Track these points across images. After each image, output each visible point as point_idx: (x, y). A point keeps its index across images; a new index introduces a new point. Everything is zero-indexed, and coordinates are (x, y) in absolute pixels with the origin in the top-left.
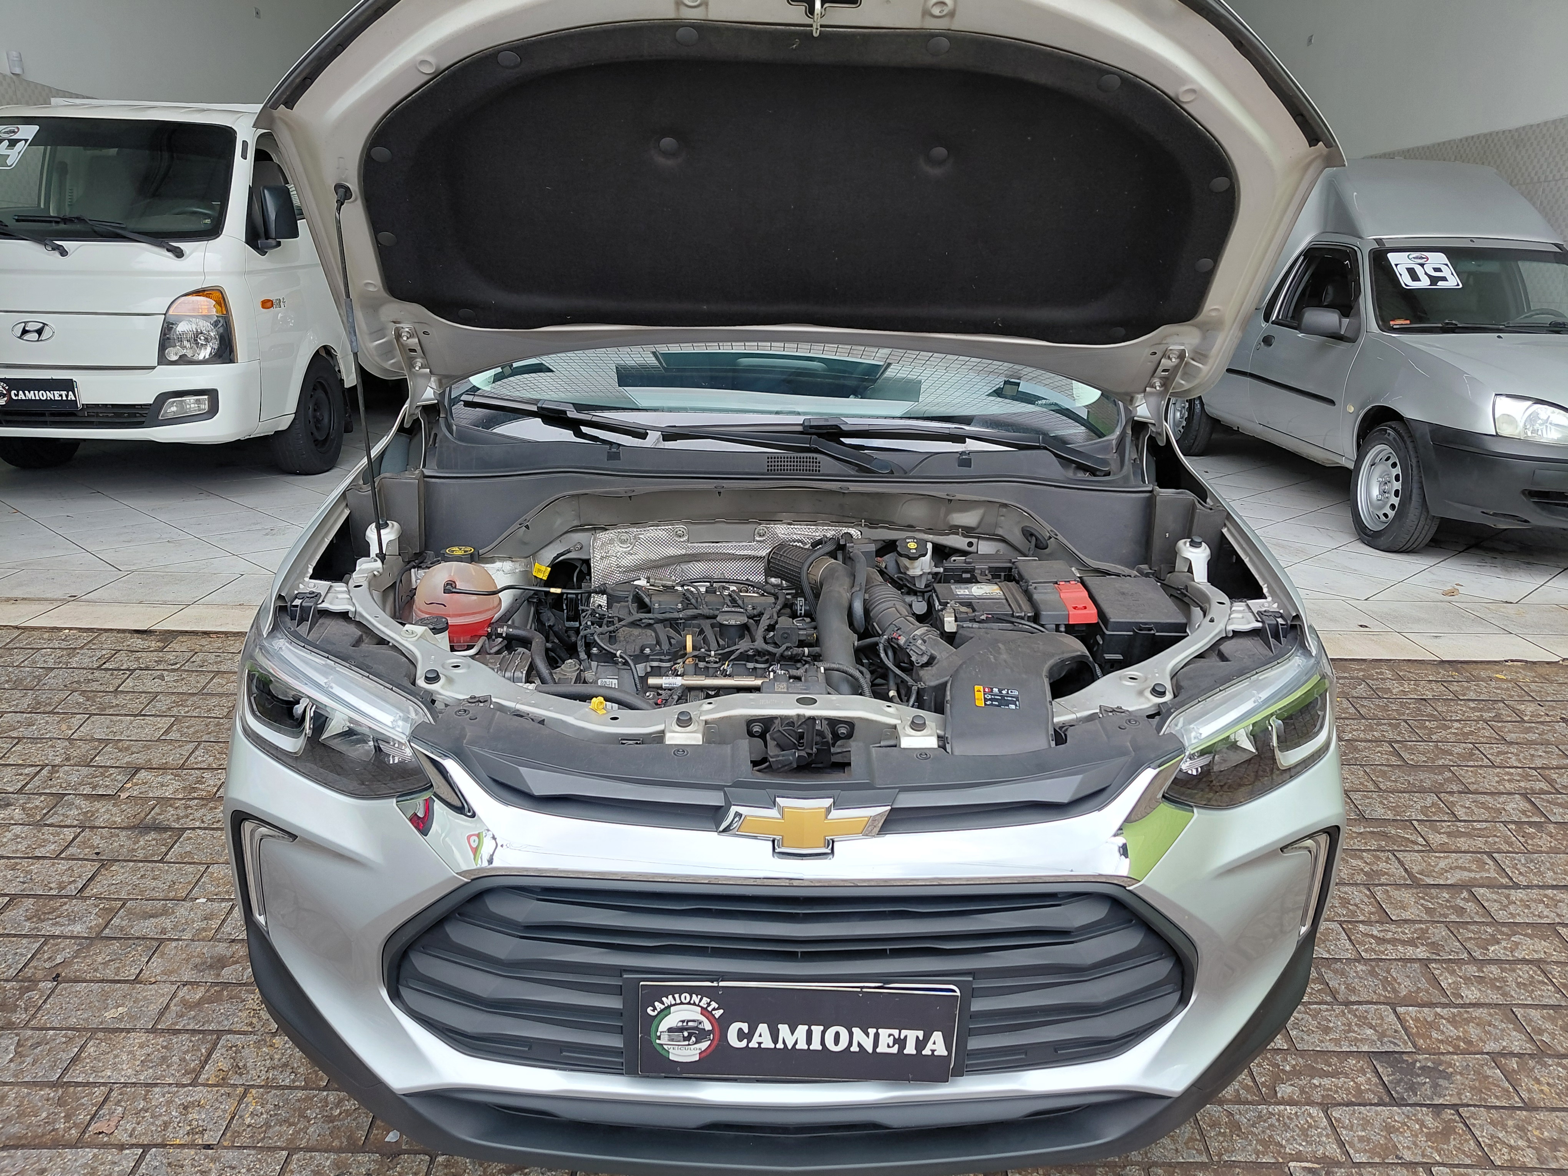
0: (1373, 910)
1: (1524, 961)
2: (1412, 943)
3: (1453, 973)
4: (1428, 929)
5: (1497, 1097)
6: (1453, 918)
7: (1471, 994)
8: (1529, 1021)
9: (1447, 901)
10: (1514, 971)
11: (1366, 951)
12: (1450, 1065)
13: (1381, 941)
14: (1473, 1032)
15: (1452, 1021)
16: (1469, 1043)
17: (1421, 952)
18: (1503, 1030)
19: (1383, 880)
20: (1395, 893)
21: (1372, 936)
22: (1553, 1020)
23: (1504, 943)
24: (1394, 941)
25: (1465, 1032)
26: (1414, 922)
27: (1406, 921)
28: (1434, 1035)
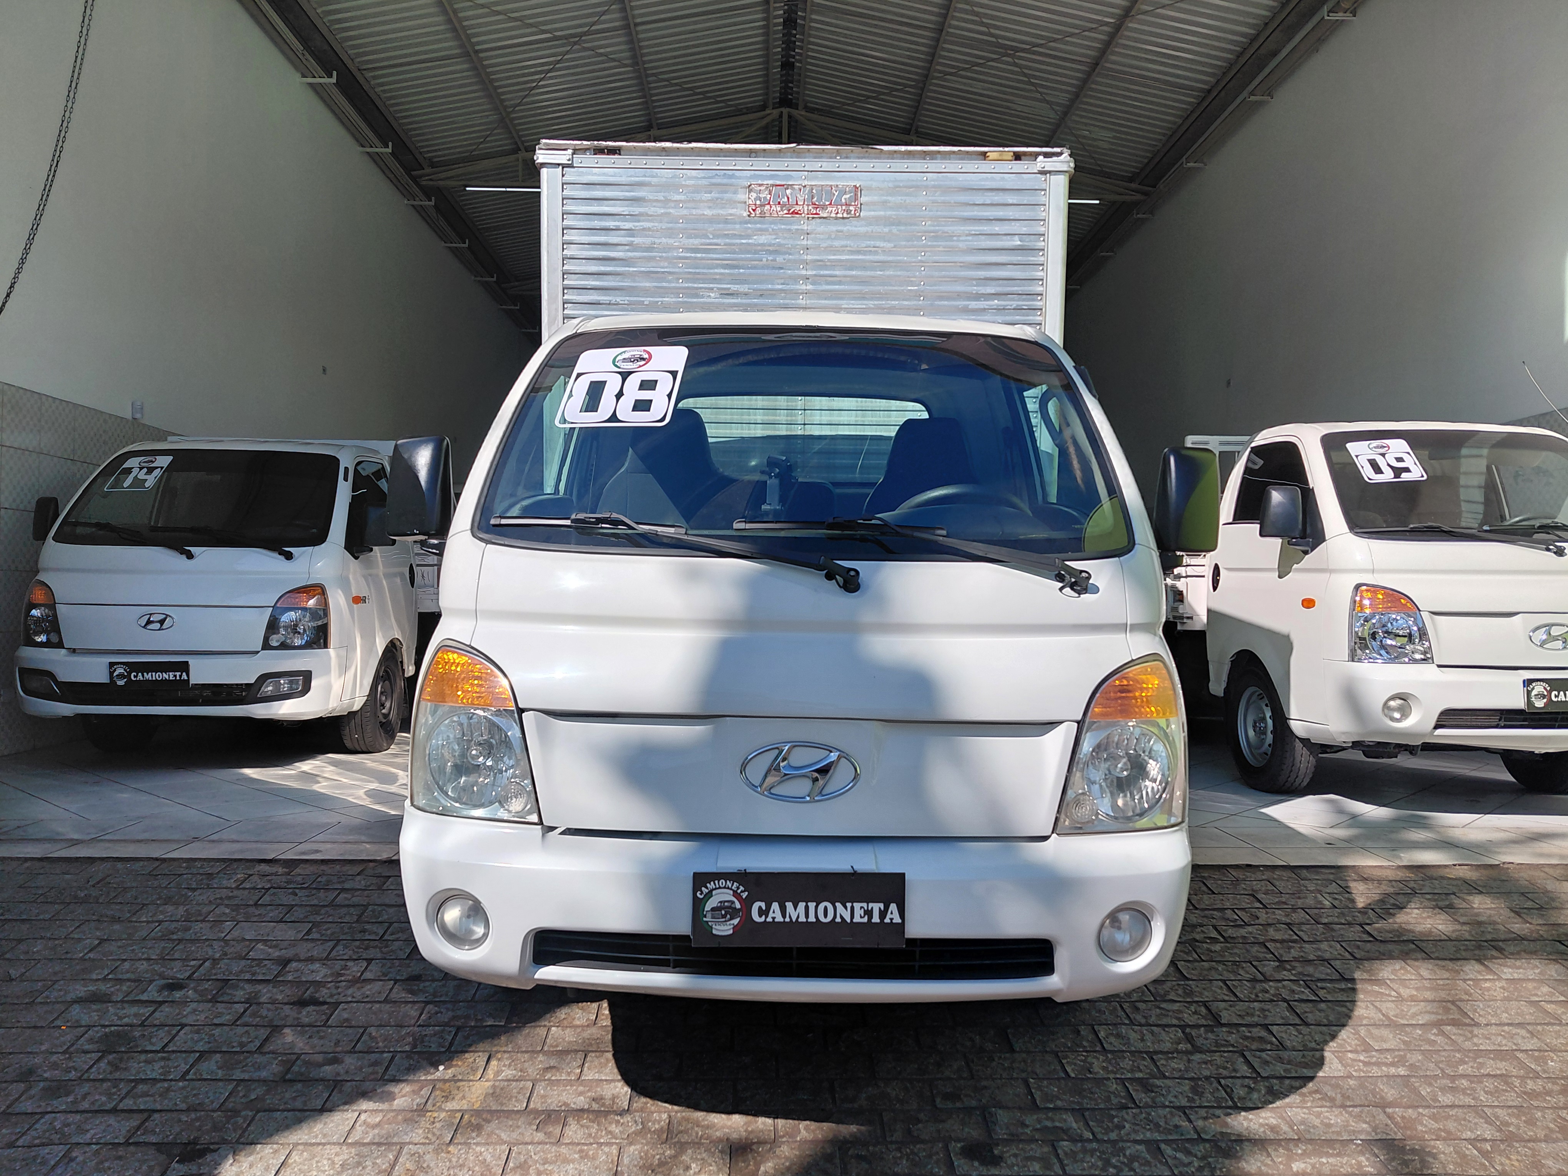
0: (1359, 1043)
1: (1488, 1075)
2: (1392, 1064)
3: (1430, 1085)
4: (1405, 1056)
5: (1476, 1170)
6: (1427, 1047)
7: (1446, 1099)
8: (1497, 1118)
9: (1420, 1035)
10: (1482, 1082)
11: (1355, 1071)
12: (1434, 1147)
13: (1366, 1064)
14: (1451, 1125)
15: (1433, 1117)
16: (1448, 1132)
17: (1402, 1071)
18: (1476, 1124)
19: (1364, 1022)
20: (1375, 1031)
21: (1360, 1061)
22: (1518, 1117)
23: (1471, 1064)
24: (1378, 1064)
25: (1444, 1126)
26: (1393, 1050)
27: (1388, 1050)
28: (1420, 1128)
